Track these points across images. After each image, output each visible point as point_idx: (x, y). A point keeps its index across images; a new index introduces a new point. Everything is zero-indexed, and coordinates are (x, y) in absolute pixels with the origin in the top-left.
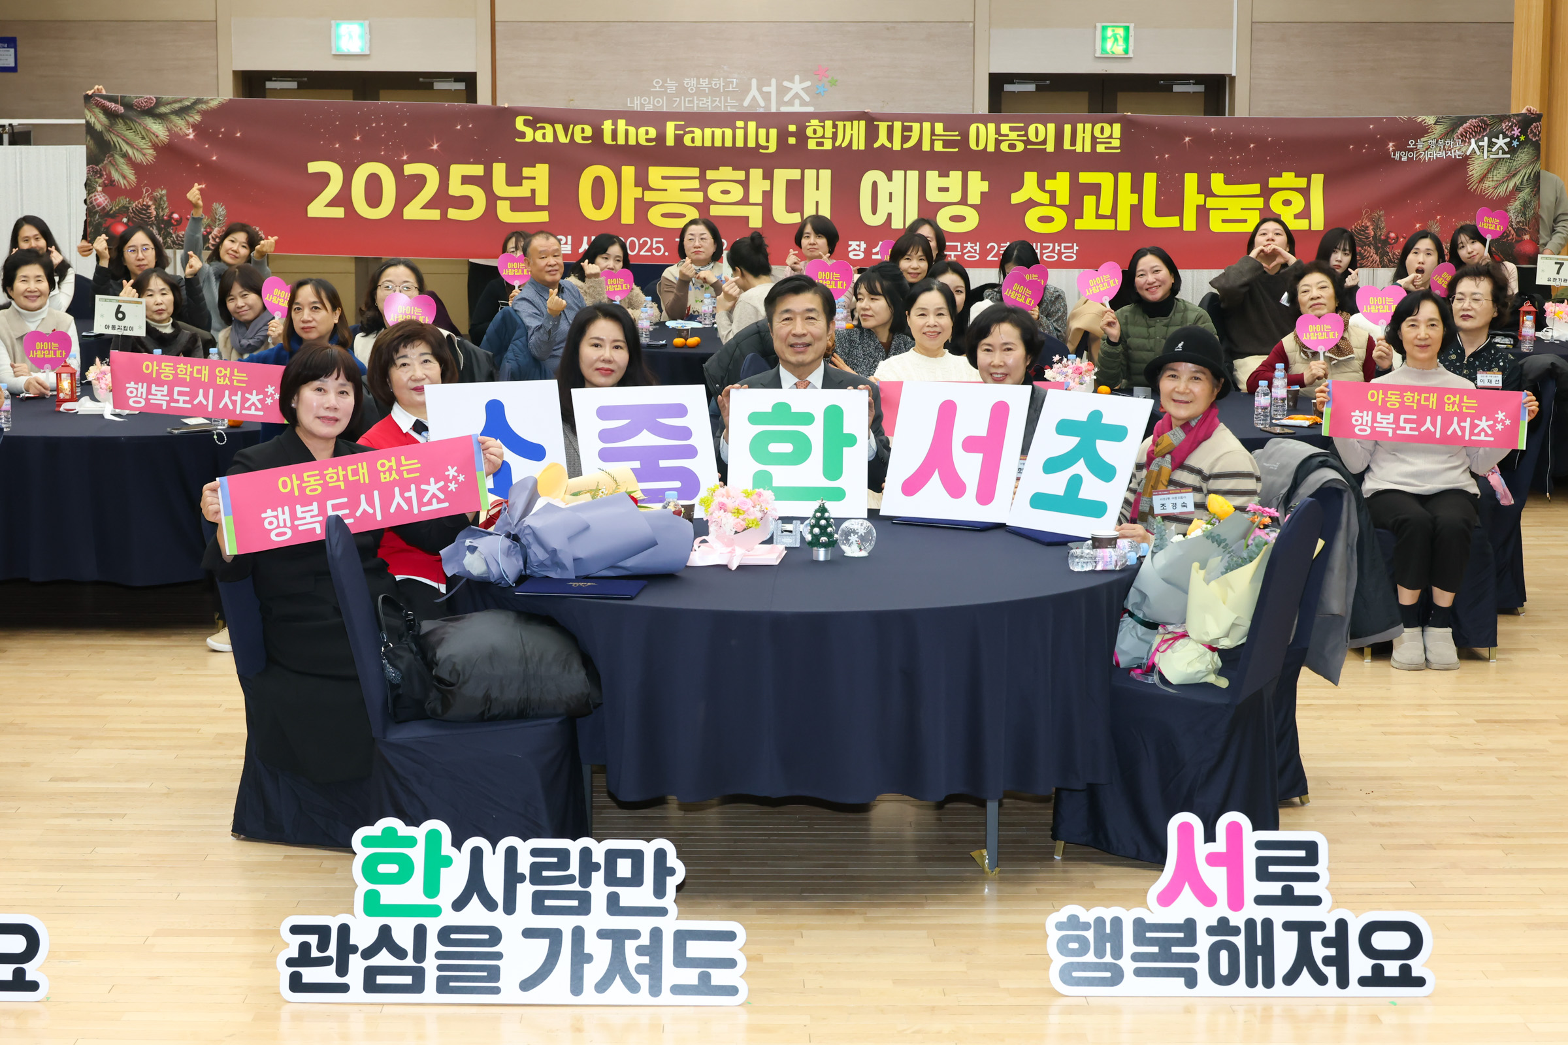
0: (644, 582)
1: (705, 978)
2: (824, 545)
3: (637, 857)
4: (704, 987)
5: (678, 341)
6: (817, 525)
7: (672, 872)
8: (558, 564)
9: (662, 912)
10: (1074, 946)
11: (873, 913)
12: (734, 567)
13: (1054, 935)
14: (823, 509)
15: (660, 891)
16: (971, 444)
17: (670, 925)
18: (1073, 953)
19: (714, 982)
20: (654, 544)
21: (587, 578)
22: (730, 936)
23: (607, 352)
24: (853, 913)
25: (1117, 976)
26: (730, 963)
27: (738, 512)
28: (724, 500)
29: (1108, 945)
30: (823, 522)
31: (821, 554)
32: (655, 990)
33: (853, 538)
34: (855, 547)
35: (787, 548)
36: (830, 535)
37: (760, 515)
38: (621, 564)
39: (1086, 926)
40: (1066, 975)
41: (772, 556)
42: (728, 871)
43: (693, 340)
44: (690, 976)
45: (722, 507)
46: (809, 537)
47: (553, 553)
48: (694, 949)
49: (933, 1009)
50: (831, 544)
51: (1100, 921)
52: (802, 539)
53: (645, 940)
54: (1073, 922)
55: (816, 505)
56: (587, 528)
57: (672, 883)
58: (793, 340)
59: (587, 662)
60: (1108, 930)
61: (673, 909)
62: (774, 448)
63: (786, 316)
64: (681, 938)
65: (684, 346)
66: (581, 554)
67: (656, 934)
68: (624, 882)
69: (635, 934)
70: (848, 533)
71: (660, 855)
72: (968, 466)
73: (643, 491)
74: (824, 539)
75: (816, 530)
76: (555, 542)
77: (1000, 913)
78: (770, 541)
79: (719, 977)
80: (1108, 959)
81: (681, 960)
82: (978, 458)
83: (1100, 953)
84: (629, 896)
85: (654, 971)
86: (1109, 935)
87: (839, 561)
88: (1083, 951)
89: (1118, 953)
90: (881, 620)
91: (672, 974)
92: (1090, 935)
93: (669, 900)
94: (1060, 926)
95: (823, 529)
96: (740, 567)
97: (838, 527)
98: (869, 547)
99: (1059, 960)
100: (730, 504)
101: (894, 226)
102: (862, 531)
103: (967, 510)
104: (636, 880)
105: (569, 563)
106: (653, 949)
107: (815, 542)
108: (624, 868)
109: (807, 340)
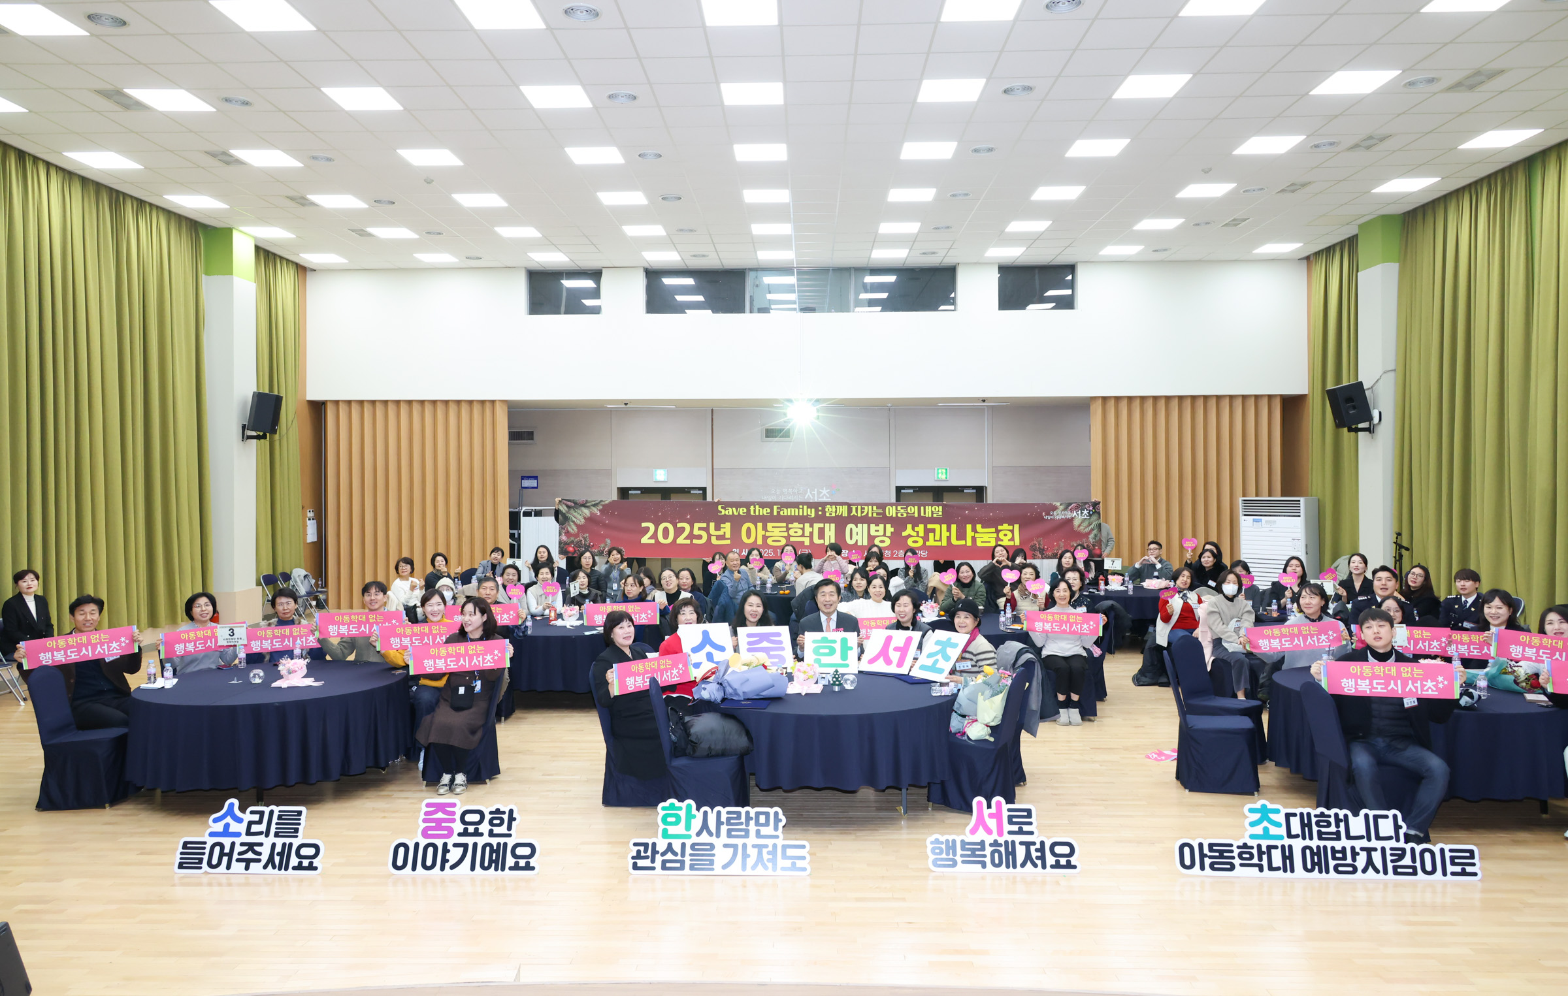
0: (769, 701)
1: (794, 864)
2: (838, 685)
3: (767, 814)
4: (794, 867)
5: (781, 592)
6: (835, 677)
7: (781, 820)
8: (737, 694)
9: (777, 837)
10: (937, 851)
11: (859, 834)
12: (803, 694)
13: (930, 847)
14: (837, 671)
15: (776, 829)
16: (896, 649)
17: (780, 842)
18: (937, 854)
19: (798, 866)
20: (774, 686)
21: (748, 699)
22: (803, 847)
23: (754, 608)
24: (850, 833)
25: (955, 864)
26: (803, 858)
27: (805, 672)
28: (799, 668)
29: (951, 851)
30: (837, 676)
31: (836, 689)
32: (774, 869)
33: (849, 682)
34: (849, 685)
35: (824, 685)
36: (840, 681)
37: (813, 673)
38: (761, 694)
39: (942, 843)
40: (935, 863)
41: (817, 689)
42: (802, 815)
43: (787, 592)
44: (788, 863)
45: (799, 670)
46: (832, 682)
47: (735, 690)
48: (790, 852)
49: (883, 877)
50: (840, 685)
51: (947, 841)
52: (829, 681)
53: (770, 848)
54: (937, 841)
55: (834, 669)
56: (748, 680)
57: (781, 825)
58: (825, 603)
59: (748, 733)
60: (951, 845)
61: (781, 836)
62: (822, 651)
63: (823, 594)
64: (785, 847)
65: (784, 594)
66: (745, 690)
67: (775, 846)
68: (762, 825)
69: (766, 846)
70: (846, 680)
71: (776, 814)
72: (895, 656)
73: (771, 662)
74: (837, 683)
75: (834, 679)
76: (735, 686)
77: (908, 834)
78: (817, 682)
79: (799, 863)
80: (951, 856)
81: (784, 856)
82: (898, 654)
83: (948, 854)
84: (765, 831)
85: (774, 861)
86: (951, 847)
87: (843, 691)
88: (941, 853)
89: (955, 854)
90: (861, 718)
91: (781, 863)
92: (943, 846)
93: (780, 832)
94: (932, 843)
95: (837, 679)
96: (806, 694)
97: (842, 677)
98: (854, 685)
99: (932, 857)
100: (802, 669)
101: (858, 544)
102: (852, 679)
103: (893, 669)
104: (767, 824)
105: (741, 694)
106: (773, 852)
107: (834, 684)
108: (762, 819)
109: (831, 603)
